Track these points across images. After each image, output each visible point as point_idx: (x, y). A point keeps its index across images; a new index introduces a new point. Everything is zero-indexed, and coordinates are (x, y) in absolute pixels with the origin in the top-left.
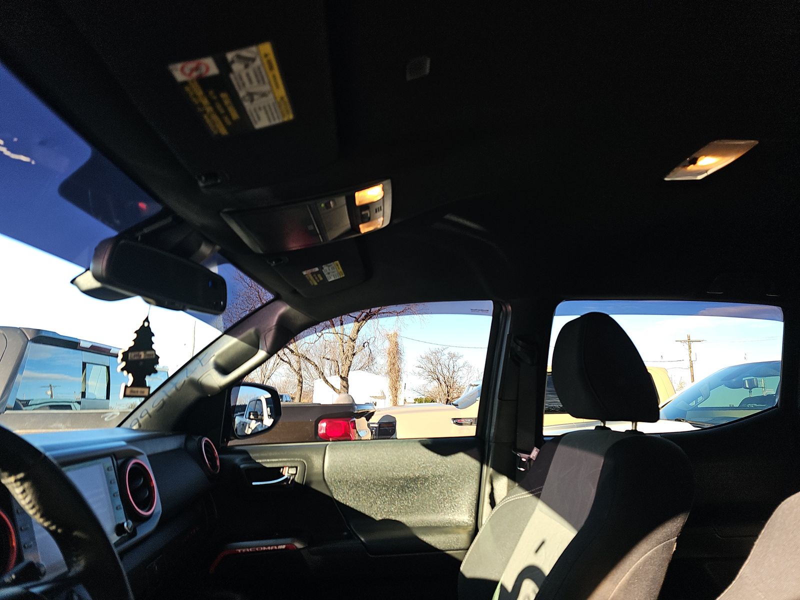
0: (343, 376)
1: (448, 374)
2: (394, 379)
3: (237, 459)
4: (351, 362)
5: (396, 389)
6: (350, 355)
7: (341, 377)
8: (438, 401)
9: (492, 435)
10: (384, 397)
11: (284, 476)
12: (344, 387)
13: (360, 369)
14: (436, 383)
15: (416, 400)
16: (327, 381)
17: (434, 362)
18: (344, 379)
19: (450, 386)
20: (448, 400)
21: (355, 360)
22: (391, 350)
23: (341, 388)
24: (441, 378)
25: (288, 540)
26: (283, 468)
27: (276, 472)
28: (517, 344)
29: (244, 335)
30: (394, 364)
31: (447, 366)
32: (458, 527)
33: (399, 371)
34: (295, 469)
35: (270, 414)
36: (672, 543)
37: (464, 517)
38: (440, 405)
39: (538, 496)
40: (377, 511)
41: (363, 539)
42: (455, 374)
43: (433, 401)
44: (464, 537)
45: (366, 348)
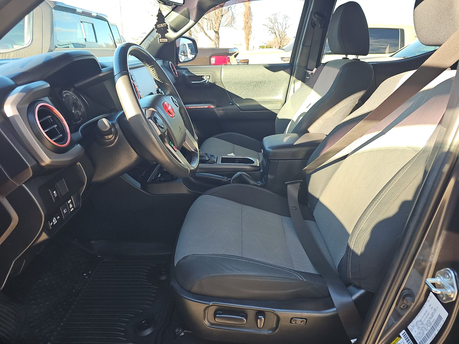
0: (216, 31)
1: (281, 30)
2: (247, 33)
3: (184, 72)
4: (221, 21)
5: (248, 40)
6: (219, 16)
7: (215, 31)
8: (274, 47)
9: (297, 63)
10: (241, 45)
11: (204, 79)
12: (217, 38)
13: (225, 26)
14: (273, 36)
15: (260, 47)
16: (206, 34)
17: (273, 21)
18: (217, 32)
19: (282, 38)
20: (280, 47)
21: (223, 19)
22: (246, 12)
23: (215, 39)
24: (277, 32)
25: (208, 105)
26: (204, 76)
27: (201, 78)
28: (315, 17)
29: (181, 12)
30: (247, 23)
31: (282, 24)
32: (278, 101)
33: (250, 28)
34: (209, 76)
35: (191, 52)
36: (356, 101)
37: (281, 97)
38: (275, 50)
39: (312, 88)
40: (243, 95)
41: (238, 105)
42: (286, 30)
43: (271, 47)
44: (280, 105)
45: (230, 12)
